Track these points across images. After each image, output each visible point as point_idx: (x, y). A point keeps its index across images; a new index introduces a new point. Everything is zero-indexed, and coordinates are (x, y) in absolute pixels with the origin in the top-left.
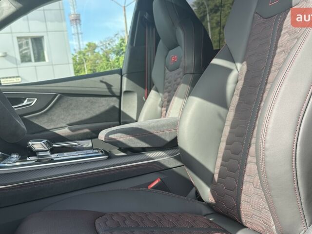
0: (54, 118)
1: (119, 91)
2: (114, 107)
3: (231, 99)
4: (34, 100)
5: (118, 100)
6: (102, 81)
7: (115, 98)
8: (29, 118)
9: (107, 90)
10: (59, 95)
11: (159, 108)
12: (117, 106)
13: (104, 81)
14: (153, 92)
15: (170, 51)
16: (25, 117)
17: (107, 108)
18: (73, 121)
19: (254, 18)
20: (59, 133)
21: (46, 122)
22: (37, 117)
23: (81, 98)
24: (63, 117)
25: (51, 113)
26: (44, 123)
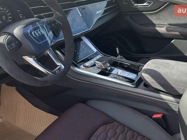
0: (161, 17)
4: (151, 3)
10: (168, 3)
16: (143, 13)
18: (172, 23)
21: (155, 19)
24: (167, 18)
25: (160, 14)
26: (154, 19)
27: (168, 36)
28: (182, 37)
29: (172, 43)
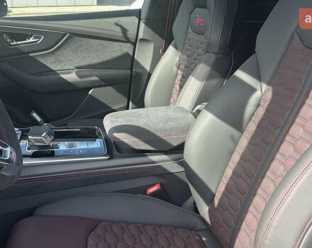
0: (62, 58)
1: (135, 37)
2: (127, 54)
3: (248, 123)
4: (41, 38)
5: (132, 47)
6: (117, 24)
7: (129, 45)
8: (35, 56)
9: (121, 34)
10: (68, 34)
11: (175, 69)
12: (131, 54)
13: (120, 23)
14: (171, 49)
15: (197, 9)
16: (31, 55)
17: (120, 54)
18: (81, 64)
19: (292, 37)
20: (66, 78)
22: (43, 56)
23: (93, 40)
24: (71, 59)
25: (58, 52)
26: (50, 63)
27: (83, 85)
28: (103, 83)
29: (90, 95)
